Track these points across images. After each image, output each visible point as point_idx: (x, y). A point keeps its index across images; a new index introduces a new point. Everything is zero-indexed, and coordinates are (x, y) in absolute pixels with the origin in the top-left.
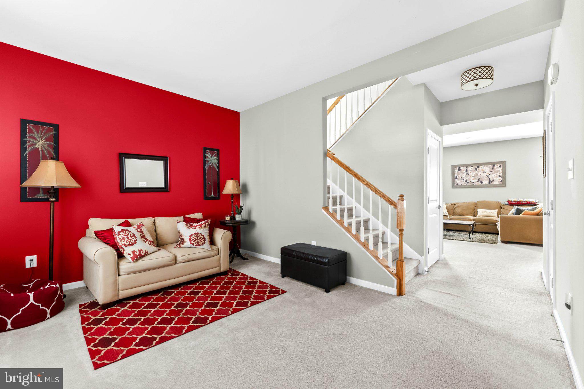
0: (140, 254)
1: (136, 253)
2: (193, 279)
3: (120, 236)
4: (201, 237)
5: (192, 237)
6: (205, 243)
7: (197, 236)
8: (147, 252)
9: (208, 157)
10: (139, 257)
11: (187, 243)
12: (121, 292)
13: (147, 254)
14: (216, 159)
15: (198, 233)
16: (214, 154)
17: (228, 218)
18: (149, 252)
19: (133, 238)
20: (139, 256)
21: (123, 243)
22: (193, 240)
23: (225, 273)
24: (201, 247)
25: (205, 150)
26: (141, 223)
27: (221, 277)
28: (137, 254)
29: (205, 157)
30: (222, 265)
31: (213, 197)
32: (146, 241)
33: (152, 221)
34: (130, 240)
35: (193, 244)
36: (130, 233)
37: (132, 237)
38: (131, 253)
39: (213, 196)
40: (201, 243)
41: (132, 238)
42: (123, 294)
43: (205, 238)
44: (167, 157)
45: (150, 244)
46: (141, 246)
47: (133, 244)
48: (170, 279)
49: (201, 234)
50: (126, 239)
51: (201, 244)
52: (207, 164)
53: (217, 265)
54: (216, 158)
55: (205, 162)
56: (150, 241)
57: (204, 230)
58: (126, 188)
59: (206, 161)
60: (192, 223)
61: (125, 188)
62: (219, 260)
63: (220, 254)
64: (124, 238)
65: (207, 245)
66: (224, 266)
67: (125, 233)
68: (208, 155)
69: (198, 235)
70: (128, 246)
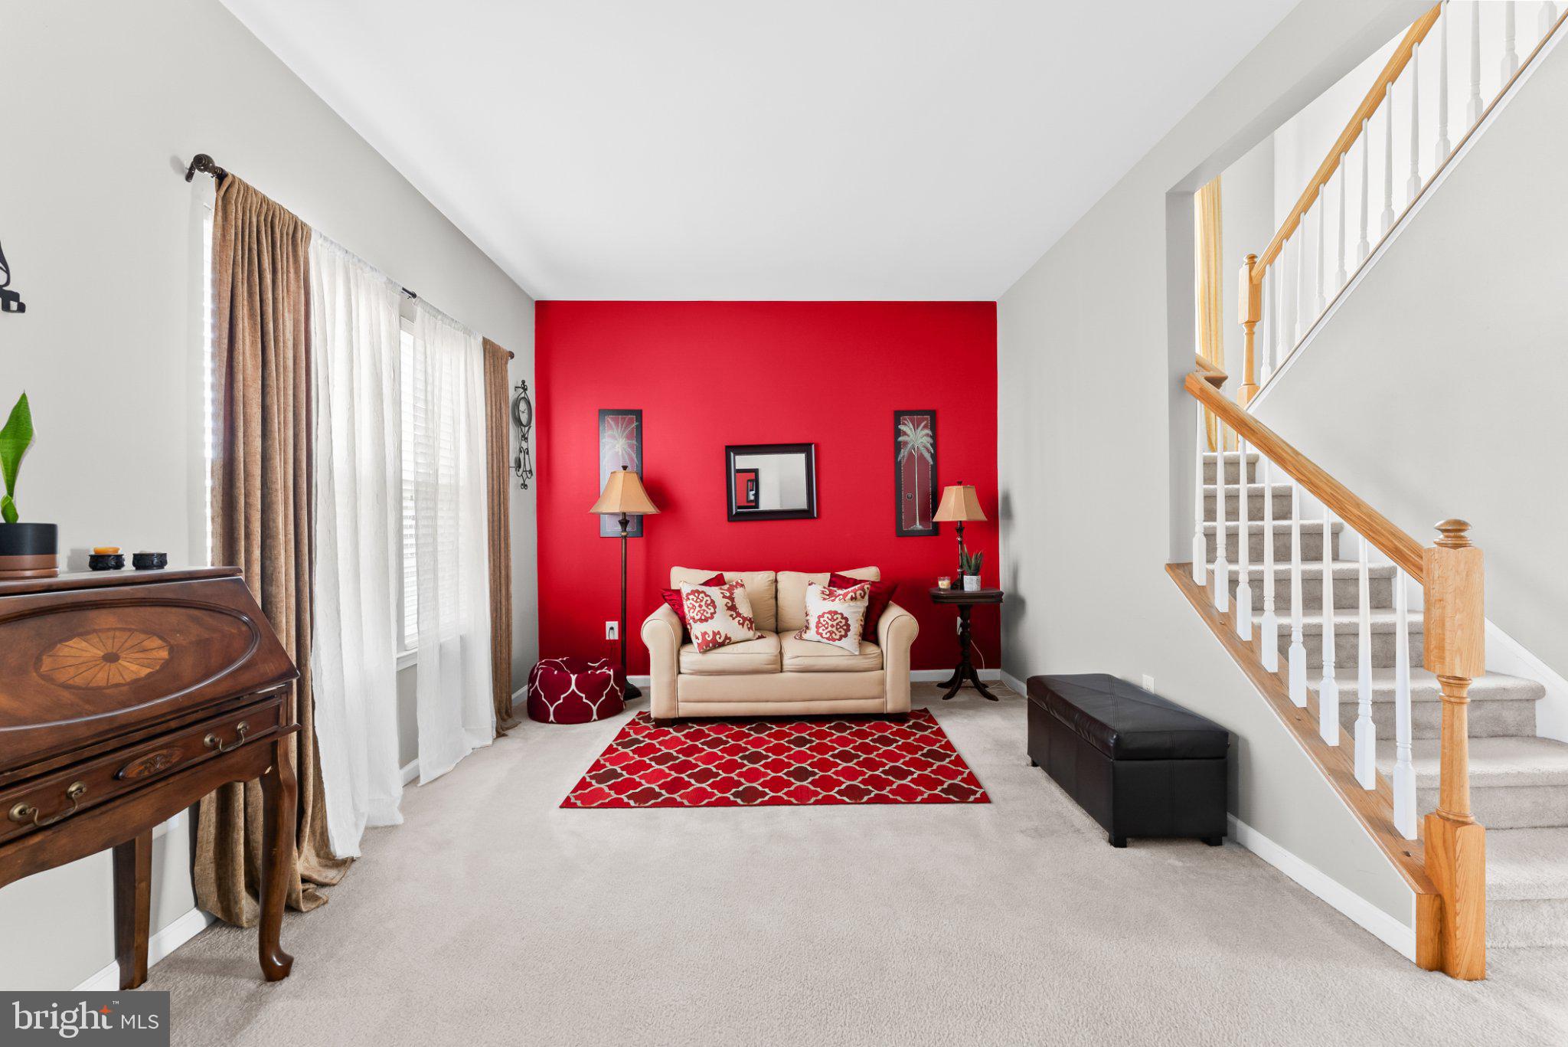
0: (714, 640)
1: (707, 636)
2: (818, 713)
3: (689, 602)
4: (841, 622)
5: (822, 620)
6: (846, 636)
7: (832, 617)
8: (730, 639)
9: (905, 434)
10: (711, 645)
11: (812, 634)
12: (681, 705)
13: (728, 641)
14: (927, 435)
15: (836, 613)
16: (923, 424)
17: (944, 584)
18: (734, 639)
19: (710, 607)
20: (715, 644)
21: (692, 615)
22: (824, 626)
23: (899, 717)
24: (837, 643)
25: (898, 416)
26: (739, 581)
27: (885, 724)
28: (709, 639)
29: (898, 433)
30: (889, 696)
31: (919, 531)
32: (736, 617)
33: (771, 578)
34: (704, 610)
35: (821, 635)
36: (706, 598)
37: (707, 605)
38: (700, 637)
39: (918, 526)
40: (838, 634)
41: (707, 607)
42: (686, 709)
43: (848, 626)
44: (811, 445)
45: (743, 624)
46: (722, 624)
47: (706, 620)
48: (767, 701)
49: (842, 614)
50: (698, 609)
51: (838, 637)
52: (902, 450)
53: (876, 691)
54: (928, 432)
55: (898, 447)
56: (745, 619)
57: (850, 606)
58: (736, 513)
59: (900, 442)
60: (835, 589)
61: (734, 513)
62: (883, 682)
63: (885, 668)
64: (694, 606)
65: (851, 642)
66: (895, 700)
67: (698, 598)
68: (907, 427)
69: (835, 617)
70: (698, 622)
